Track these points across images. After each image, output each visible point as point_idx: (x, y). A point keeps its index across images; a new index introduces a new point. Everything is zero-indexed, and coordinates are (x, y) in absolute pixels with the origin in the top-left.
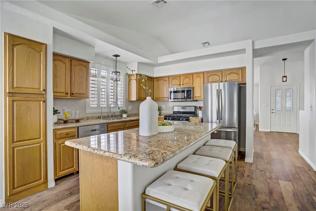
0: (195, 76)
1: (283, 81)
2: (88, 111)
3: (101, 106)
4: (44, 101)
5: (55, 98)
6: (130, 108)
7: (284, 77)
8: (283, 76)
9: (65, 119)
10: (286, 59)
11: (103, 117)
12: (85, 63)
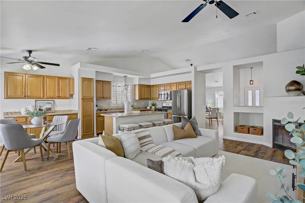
0: (172, 85)
1: (250, 84)
2: (111, 105)
3: (118, 103)
4: (93, 101)
5: (97, 100)
6: (136, 104)
8: (250, 81)
9: (100, 109)
11: (119, 109)
12: (109, 83)
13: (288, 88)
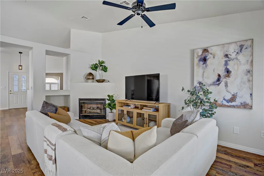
7: (20, 66)
10: (21, 53)
13: (88, 77)
